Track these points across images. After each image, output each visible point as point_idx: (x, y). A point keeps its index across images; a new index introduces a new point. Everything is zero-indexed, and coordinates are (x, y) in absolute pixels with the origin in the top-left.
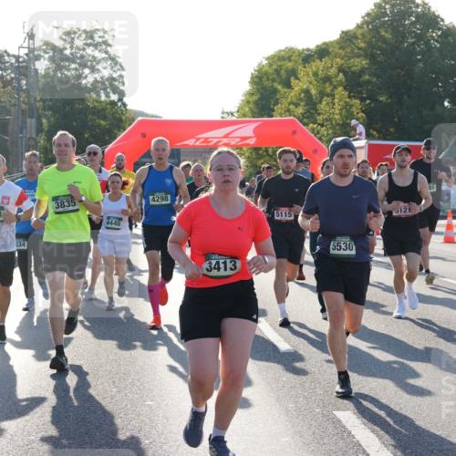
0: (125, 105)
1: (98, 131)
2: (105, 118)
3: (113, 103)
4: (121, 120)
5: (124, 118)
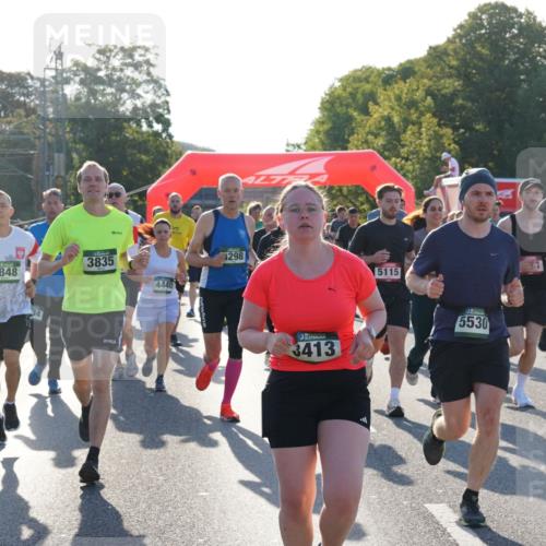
0: (170, 136)
1: (139, 167)
2: (147, 152)
3: (157, 135)
4: (166, 154)
5: (169, 152)
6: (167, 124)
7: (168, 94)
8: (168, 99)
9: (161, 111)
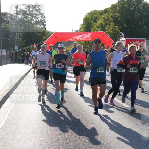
0: (46, 29)
1: (37, 37)
5: (45, 33)
6: (45, 25)
7: (45, 17)
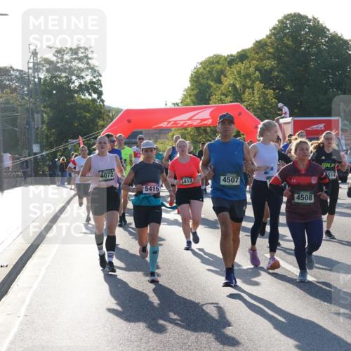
0: (103, 101)
1: (84, 121)
2: (89, 111)
3: (94, 100)
4: (100, 112)
5: (102, 111)
6: (100, 94)
7: (100, 76)
8: (100, 78)
9: (96, 86)
